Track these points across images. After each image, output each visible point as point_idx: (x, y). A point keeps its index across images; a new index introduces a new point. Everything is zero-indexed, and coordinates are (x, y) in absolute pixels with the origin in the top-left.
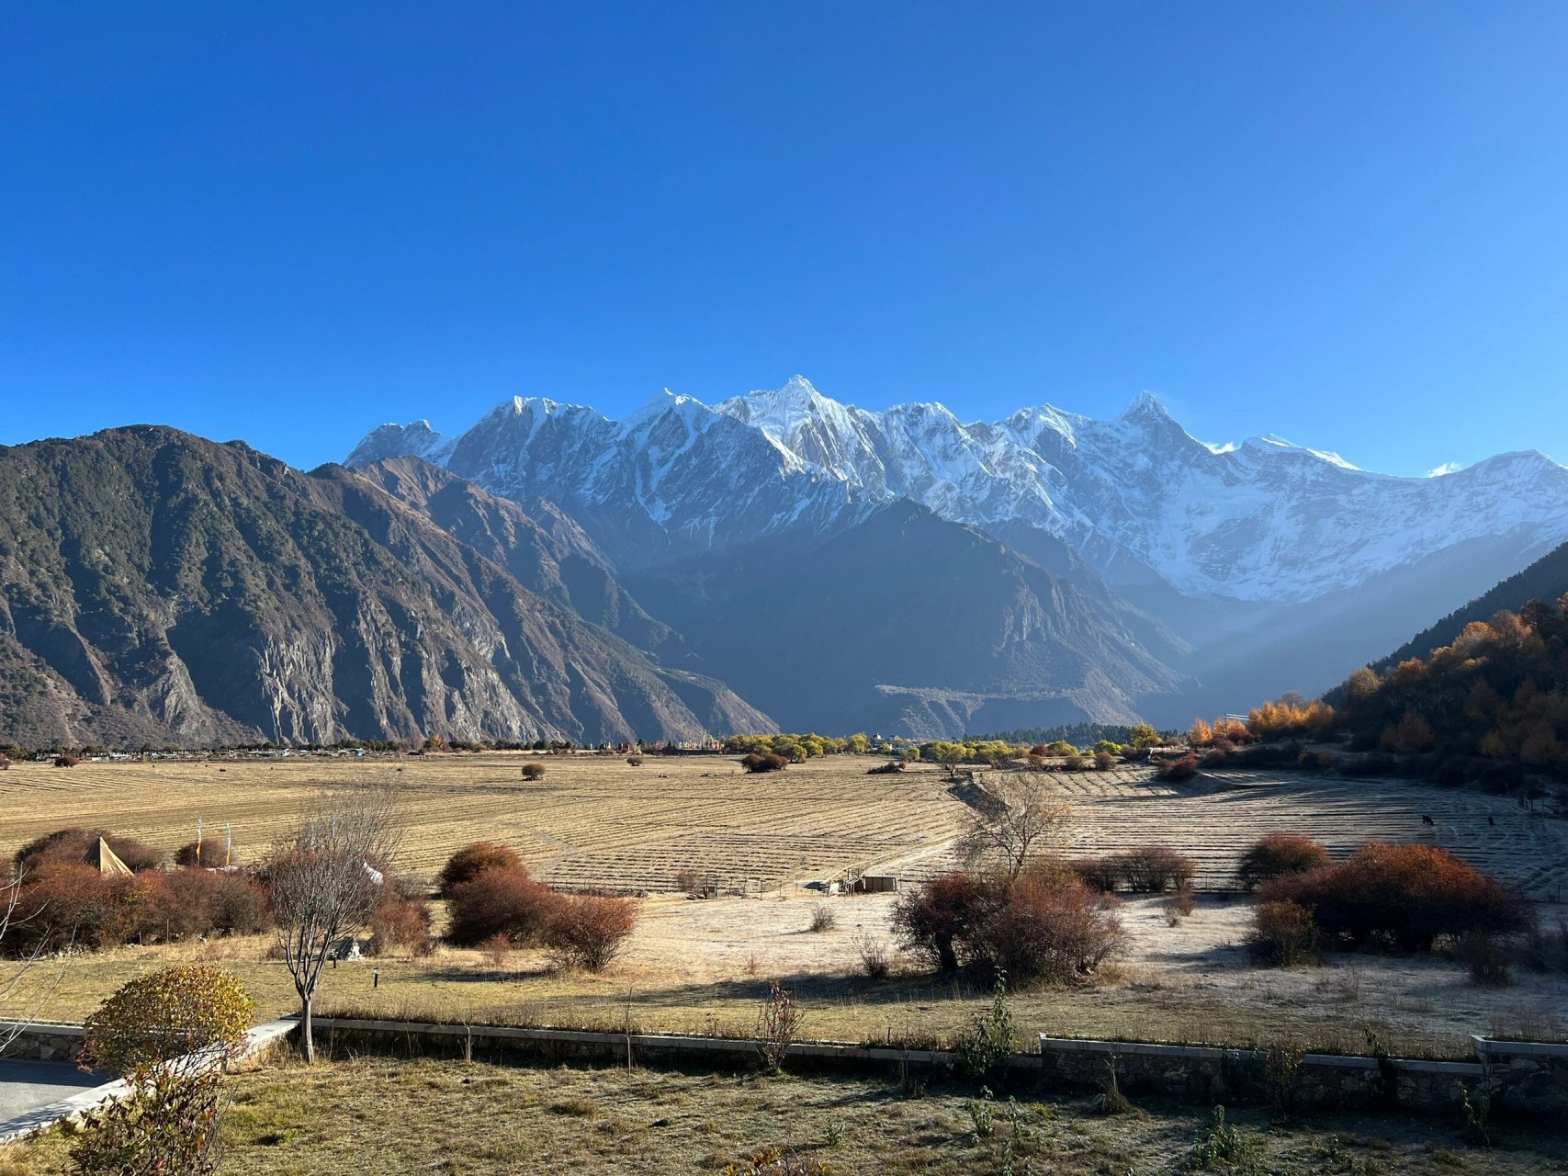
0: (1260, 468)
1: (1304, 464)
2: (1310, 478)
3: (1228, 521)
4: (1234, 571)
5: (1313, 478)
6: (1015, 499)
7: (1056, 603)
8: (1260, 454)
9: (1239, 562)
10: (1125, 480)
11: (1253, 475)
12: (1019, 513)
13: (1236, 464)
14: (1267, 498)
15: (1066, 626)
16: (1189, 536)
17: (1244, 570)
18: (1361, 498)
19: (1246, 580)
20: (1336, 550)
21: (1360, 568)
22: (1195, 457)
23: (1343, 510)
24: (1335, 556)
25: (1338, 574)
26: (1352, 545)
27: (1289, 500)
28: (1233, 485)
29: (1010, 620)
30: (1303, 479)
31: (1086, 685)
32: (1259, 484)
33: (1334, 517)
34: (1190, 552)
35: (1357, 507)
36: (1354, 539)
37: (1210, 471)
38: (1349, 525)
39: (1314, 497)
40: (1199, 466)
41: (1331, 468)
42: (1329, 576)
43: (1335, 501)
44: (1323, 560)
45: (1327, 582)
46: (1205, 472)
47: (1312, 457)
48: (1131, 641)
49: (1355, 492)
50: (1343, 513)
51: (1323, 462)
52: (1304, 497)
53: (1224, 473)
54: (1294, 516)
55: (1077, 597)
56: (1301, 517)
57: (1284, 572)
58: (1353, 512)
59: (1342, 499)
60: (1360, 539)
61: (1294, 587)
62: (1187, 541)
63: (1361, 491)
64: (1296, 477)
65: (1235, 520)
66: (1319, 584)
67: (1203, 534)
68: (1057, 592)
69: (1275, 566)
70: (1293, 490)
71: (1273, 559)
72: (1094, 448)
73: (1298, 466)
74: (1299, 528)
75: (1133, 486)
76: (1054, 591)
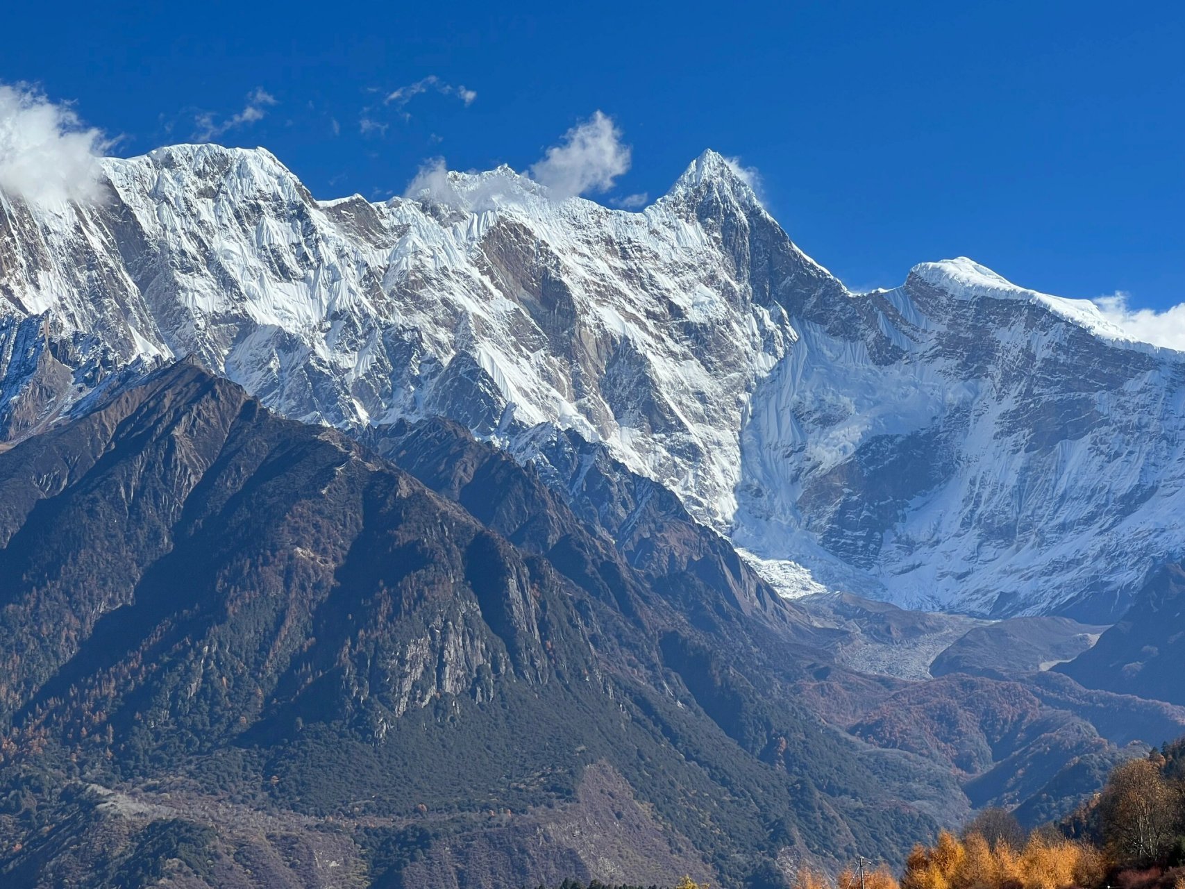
0: (943, 328)
1: (1029, 325)
2: (1042, 353)
3: (878, 439)
4: (890, 548)
5: (1047, 353)
6: (433, 375)
7: (517, 611)
8: (944, 300)
9: (899, 526)
10: (670, 342)
11: (928, 343)
12: (441, 405)
13: (894, 319)
14: (954, 393)
15: (538, 663)
16: (800, 470)
17: (910, 546)
18: (1140, 399)
19: (913, 567)
20: (1091, 508)
21: (1139, 545)
22: (813, 300)
23: (1106, 423)
24: (1090, 519)
25: (1095, 559)
26: (1124, 497)
27: (999, 398)
28: (887, 363)
29: (418, 650)
30: (1030, 357)
31: (581, 796)
32: (940, 363)
33: (1088, 438)
34: (797, 507)
35: (1135, 418)
36: (1126, 484)
37: (846, 331)
38: (1117, 455)
39: (1049, 395)
40: (821, 320)
41: (1080, 337)
42: (1078, 562)
43: (1088, 403)
44: (1063, 527)
45: (1072, 574)
46: (832, 333)
47: (1043, 310)
48: (676, 697)
49: (1131, 385)
50: (1105, 429)
51: (1070, 324)
52: (1029, 393)
53: (871, 336)
54: (1010, 432)
55: (563, 598)
56: (1024, 434)
57: (988, 551)
58: (1123, 430)
59: (1102, 400)
60: (1138, 487)
61: (1008, 585)
62: (795, 479)
63: (1141, 385)
64: (1015, 352)
65: (891, 439)
66: (1057, 579)
67: (826, 466)
68: (521, 588)
69: (972, 538)
70: (1007, 379)
71: (966, 524)
72: (602, 267)
73: (1020, 327)
74: (1020, 460)
75: (685, 357)
76: (513, 583)
